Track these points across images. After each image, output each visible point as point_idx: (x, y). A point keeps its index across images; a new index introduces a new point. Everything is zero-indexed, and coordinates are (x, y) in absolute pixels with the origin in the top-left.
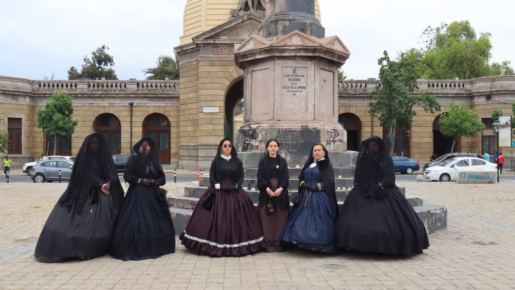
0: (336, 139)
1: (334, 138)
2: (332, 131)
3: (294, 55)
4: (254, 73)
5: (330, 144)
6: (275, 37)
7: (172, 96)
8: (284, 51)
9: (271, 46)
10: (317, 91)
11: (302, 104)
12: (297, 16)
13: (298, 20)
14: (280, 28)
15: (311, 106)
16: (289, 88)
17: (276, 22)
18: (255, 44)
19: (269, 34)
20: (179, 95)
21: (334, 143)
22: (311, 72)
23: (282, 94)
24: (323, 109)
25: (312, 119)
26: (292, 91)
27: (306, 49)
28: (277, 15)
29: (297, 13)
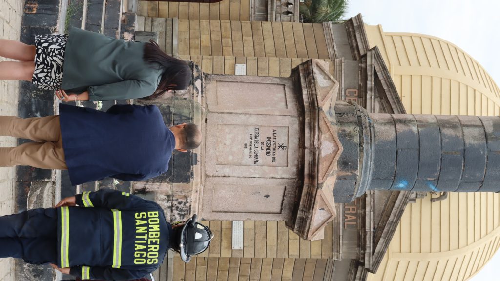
0: (175, 212)
1: (177, 208)
2: (188, 205)
3: (306, 145)
4: (282, 87)
5: (168, 201)
6: (335, 121)
7: (269, 7)
8: (312, 129)
9: (320, 109)
10: (249, 181)
11: (231, 158)
12: (367, 157)
13: (362, 157)
14: (350, 129)
15: (227, 171)
16: (256, 138)
17: (359, 123)
18: (323, 88)
19: (340, 114)
20: (271, 21)
21: (169, 207)
22: (280, 173)
23: (247, 126)
24: (223, 192)
25: (208, 173)
26: (251, 142)
27: (314, 164)
28: (370, 127)
29: (373, 158)
